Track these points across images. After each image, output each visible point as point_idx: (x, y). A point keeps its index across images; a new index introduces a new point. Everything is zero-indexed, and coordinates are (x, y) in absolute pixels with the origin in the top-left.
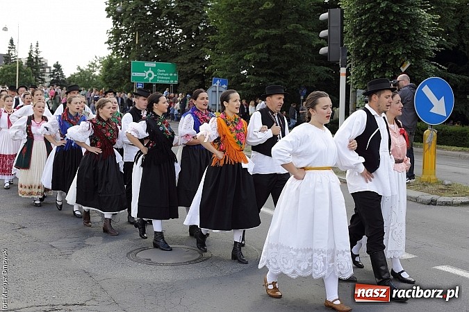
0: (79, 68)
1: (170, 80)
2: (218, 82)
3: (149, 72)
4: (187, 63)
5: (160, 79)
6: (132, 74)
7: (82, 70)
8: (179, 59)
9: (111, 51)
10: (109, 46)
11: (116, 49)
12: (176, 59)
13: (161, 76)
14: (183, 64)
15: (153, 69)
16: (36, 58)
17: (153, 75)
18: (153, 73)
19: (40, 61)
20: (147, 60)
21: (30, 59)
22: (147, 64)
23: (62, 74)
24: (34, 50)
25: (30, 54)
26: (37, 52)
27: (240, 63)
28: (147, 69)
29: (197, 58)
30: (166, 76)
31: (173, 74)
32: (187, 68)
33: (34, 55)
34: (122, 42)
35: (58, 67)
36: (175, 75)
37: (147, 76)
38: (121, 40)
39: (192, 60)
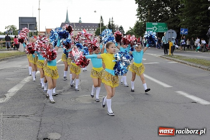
0: (130, 28)
1: (164, 31)
2: (183, 30)
3: (154, 27)
4: (172, 23)
5: (159, 30)
6: (147, 28)
7: (132, 29)
8: (168, 21)
9: (139, 19)
10: (137, 17)
11: (141, 18)
12: (167, 21)
13: (160, 29)
14: (170, 23)
15: (156, 26)
16: (112, 24)
17: (156, 29)
18: (156, 28)
19: (114, 26)
20: (153, 22)
21: (109, 25)
22: (153, 24)
23: (123, 31)
24: (111, 21)
25: (109, 22)
26: (112, 22)
27: (194, 21)
28: (154, 26)
29: (177, 20)
30: (162, 29)
31: (166, 28)
32: (172, 25)
33: (111, 23)
34: (144, 14)
35: (121, 28)
36: (167, 28)
37: (154, 29)
38: (143, 14)
39: (174, 21)
